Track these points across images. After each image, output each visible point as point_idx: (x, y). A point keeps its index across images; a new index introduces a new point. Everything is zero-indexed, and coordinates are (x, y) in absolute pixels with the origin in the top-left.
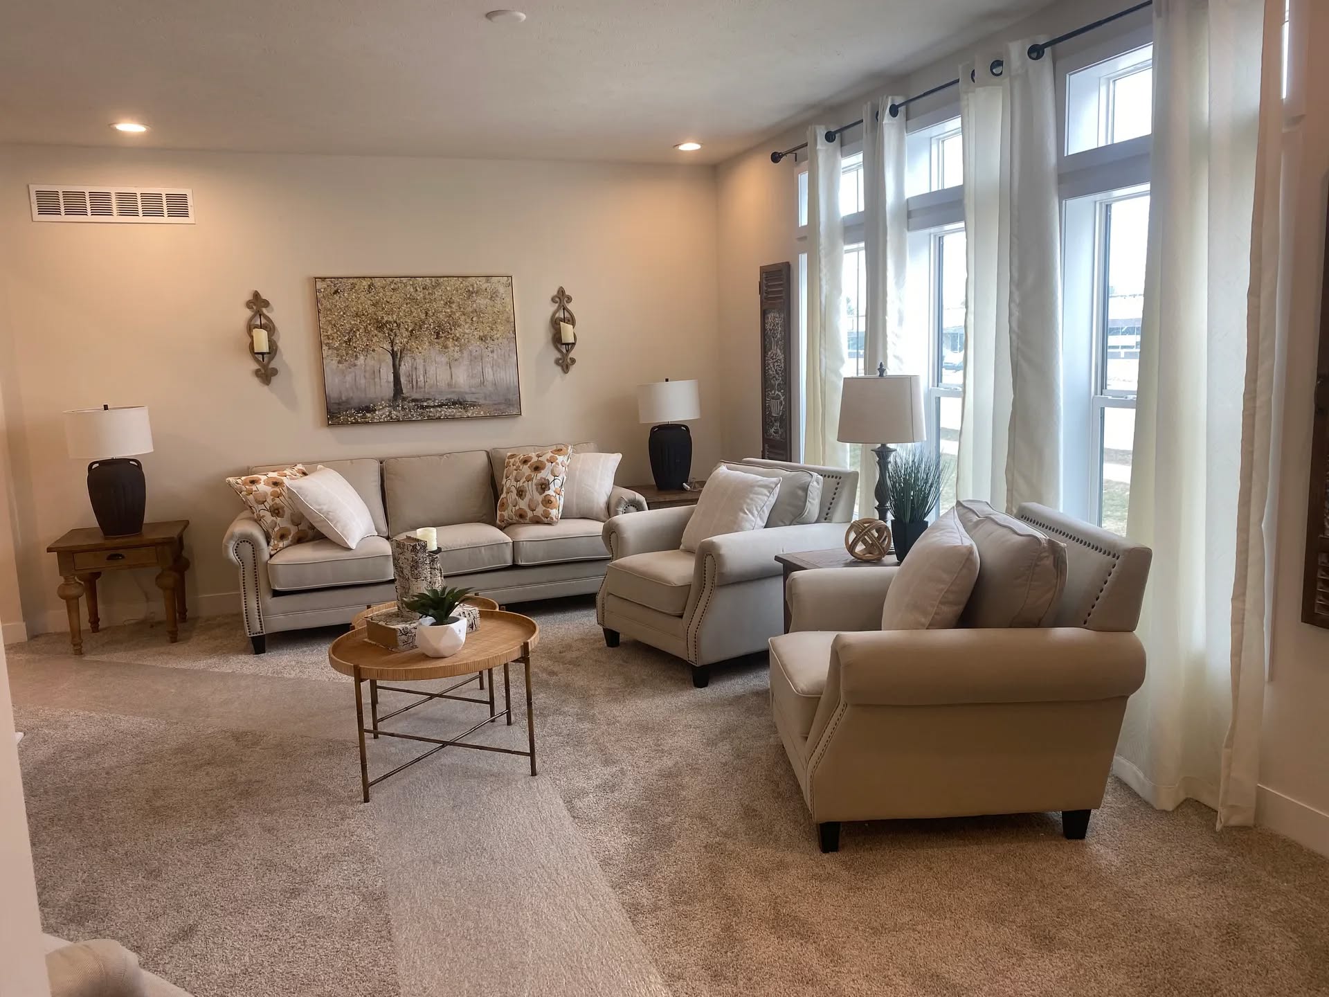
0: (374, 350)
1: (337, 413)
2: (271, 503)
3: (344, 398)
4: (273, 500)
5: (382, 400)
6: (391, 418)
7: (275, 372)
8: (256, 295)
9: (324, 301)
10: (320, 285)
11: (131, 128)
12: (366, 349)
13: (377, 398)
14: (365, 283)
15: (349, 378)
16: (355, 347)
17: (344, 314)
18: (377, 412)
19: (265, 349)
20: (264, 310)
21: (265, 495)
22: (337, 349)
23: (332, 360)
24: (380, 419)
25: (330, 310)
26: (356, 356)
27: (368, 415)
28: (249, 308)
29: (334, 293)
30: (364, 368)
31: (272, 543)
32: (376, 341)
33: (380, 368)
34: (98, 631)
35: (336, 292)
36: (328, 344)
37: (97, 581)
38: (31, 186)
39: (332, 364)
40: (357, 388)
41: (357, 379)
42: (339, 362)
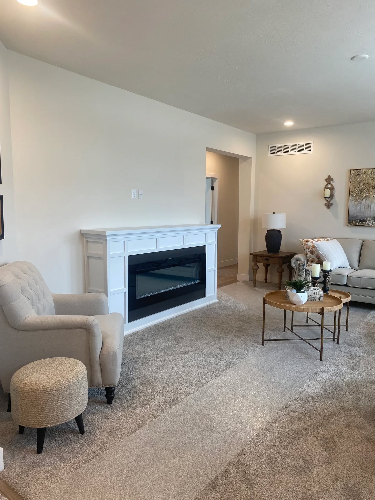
0: (369, 197)
1: (351, 221)
2: (311, 249)
3: (355, 215)
4: (312, 248)
5: (370, 217)
6: (373, 225)
7: (332, 204)
8: (329, 177)
9: (353, 178)
10: (352, 172)
11: (289, 123)
12: (367, 197)
13: (368, 216)
14: (370, 171)
15: (358, 208)
16: (362, 196)
17: (360, 183)
18: (367, 222)
19: (328, 196)
20: (331, 182)
21: (310, 246)
22: (355, 197)
23: (353, 201)
24: (368, 224)
25: (355, 182)
26: (362, 199)
27: (364, 223)
28: (326, 181)
29: (357, 175)
30: (365, 204)
31: (308, 263)
32: (371, 194)
33: (371, 204)
34: (266, 283)
35: (358, 175)
36: (352, 195)
37: (268, 267)
38: (269, 145)
39: (352, 202)
40: (361, 212)
41: (361, 208)
42: (355, 202)
